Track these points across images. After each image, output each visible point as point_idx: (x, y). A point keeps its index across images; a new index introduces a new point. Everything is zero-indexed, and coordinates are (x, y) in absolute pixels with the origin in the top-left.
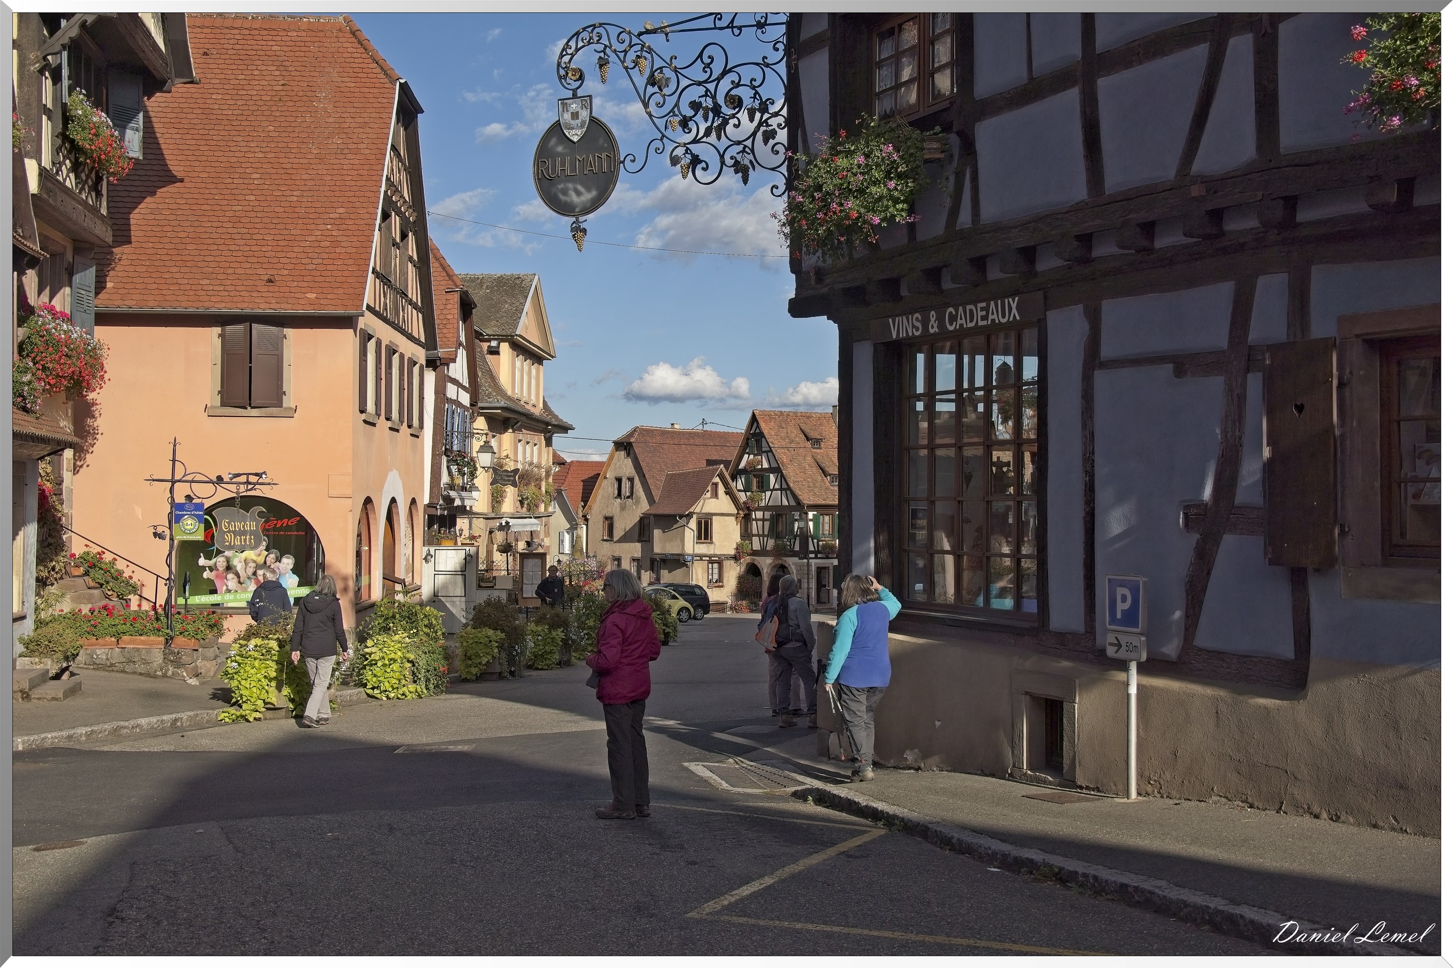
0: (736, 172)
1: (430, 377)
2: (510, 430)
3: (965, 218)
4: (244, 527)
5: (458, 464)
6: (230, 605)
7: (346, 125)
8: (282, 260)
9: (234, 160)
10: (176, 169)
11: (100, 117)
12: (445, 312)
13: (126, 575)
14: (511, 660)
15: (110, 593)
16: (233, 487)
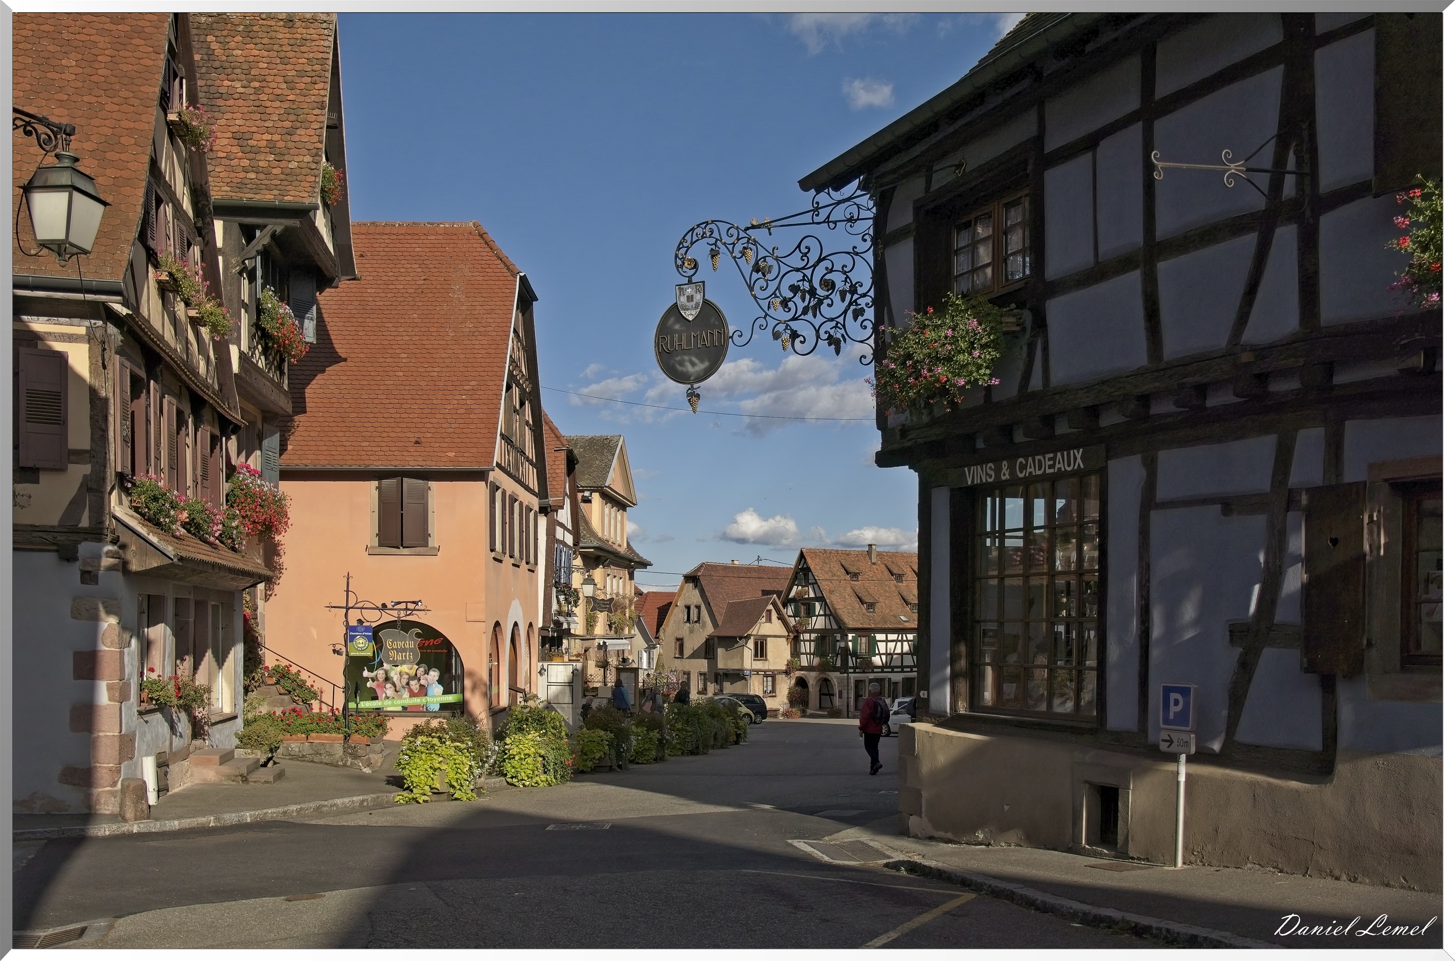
0: (830, 344)
1: (543, 521)
2: (601, 566)
3: (1036, 383)
4: (404, 645)
5: (565, 594)
6: (389, 709)
7: (477, 312)
8: (426, 425)
9: (386, 342)
10: (341, 351)
11: (285, 310)
12: (554, 467)
13: (308, 684)
14: (619, 755)
15: (296, 698)
16: (395, 613)
